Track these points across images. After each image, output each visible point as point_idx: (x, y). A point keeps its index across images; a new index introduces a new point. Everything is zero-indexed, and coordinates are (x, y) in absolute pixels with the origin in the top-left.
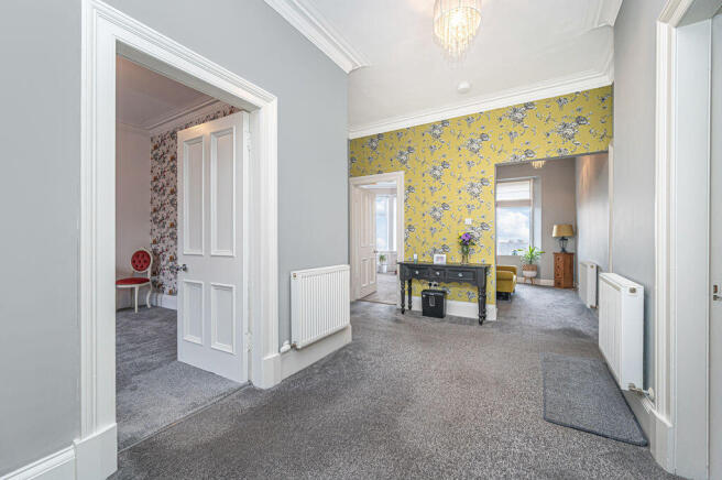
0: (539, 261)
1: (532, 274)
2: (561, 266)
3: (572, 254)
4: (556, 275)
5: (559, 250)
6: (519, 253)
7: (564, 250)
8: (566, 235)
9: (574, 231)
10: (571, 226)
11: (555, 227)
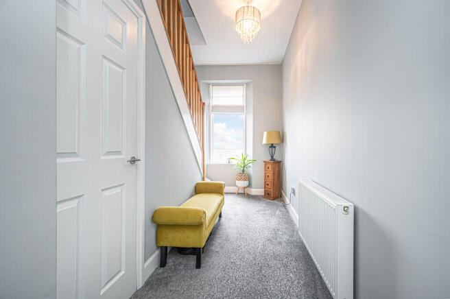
0: (251, 170)
1: (245, 183)
2: (271, 175)
3: (279, 162)
4: (266, 184)
5: (268, 158)
6: (234, 162)
7: (272, 158)
8: (275, 142)
9: (282, 138)
10: (279, 132)
11: (265, 133)
